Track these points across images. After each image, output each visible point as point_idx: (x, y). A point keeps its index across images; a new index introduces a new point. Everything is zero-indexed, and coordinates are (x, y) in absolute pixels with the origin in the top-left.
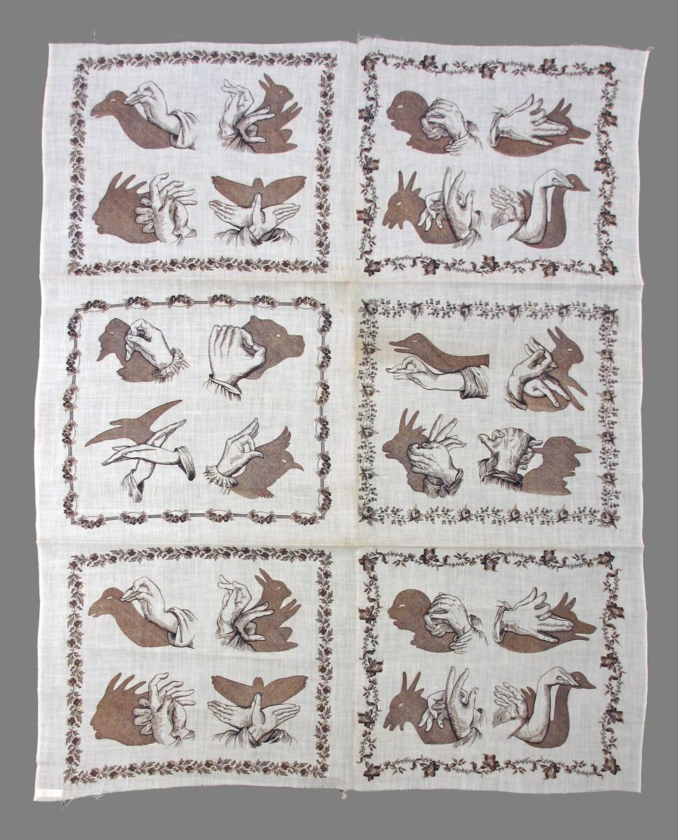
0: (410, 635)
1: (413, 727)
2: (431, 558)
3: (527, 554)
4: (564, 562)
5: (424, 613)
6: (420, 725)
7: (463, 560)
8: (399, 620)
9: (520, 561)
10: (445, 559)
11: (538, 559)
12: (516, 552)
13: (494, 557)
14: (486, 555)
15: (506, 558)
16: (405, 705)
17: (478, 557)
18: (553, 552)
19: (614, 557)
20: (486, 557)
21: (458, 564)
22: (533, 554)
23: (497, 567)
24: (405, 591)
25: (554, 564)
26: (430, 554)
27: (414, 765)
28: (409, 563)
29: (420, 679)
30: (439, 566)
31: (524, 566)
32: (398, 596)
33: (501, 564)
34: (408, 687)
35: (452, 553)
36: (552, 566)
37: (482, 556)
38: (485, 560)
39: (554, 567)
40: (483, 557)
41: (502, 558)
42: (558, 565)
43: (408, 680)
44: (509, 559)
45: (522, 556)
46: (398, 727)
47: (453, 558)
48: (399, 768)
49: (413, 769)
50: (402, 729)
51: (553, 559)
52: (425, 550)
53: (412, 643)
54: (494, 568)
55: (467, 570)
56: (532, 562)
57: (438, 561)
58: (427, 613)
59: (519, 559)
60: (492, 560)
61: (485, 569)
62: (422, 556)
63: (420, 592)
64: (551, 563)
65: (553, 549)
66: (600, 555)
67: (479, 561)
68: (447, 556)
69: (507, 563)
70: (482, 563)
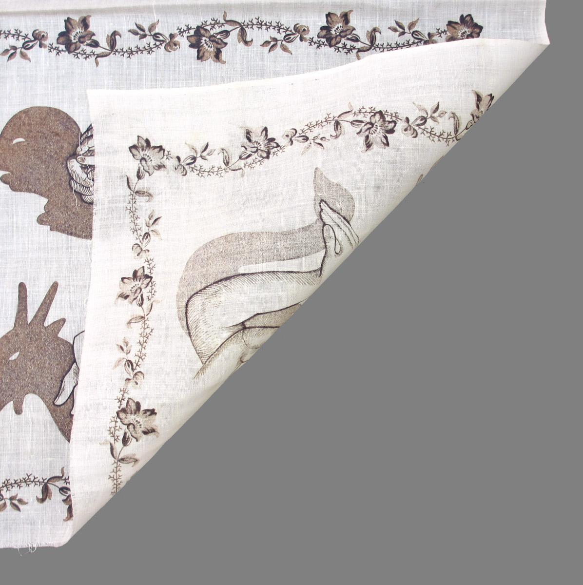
0: (37, 203)
1: (43, 405)
2: (81, 39)
3: (288, 21)
4: (372, 39)
5: (65, 155)
6: (60, 401)
7: (149, 40)
8: (12, 172)
9: (275, 40)
10: (112, 39)
11: (313, 32)
12: (266, 18)
13: (217, 29)
14: (198, 27)
15: (243, 33)
16: (24, 356)
17: (181, 32)
18: (346, 17)
19: (481, 28)
20: (199, 32)
21: (139, 50)
22: (303, 21)
23: (225, 53)
24: (26, 112)
25: (349, 43)
26: (78, 30)
27: (46, 492)
28: (37, 53)
29: (58, 297)
30: (99, 56)
31: (285, 49)
32: (11, 121)
33: (233, 47)
34: (30, 316)
35: (124, 25)
36: (345, 46)
37: (189, 29)
38: (197, 38)
39: (349, 50)
40: (192, 32)
41: (235, 34)
42: (358, 45)
43: (29, 300)
44: (250, 34)
45: (279, 27)
46: (10, 406)
47: (127, 35)
48: (12, 499)
49: (42, 500)
50: (18, 411)
51: (348, 33)
52: (68, 21)
53: (41, 220)
54: (217, 55)
55: (160, 62)
56: (301, 39)
57: (96, 44)
58: (74, 155)
59: (273, 33)
60: (212, 38)
61: (199, 58)
62: (61, 35)
63: (58, 112)
64: (343, 40)
65: (347, 10)
66: (450, 24)
67: (183, 41)
68: (115, 33)
69: (246, 43)
70: (192, 46)
